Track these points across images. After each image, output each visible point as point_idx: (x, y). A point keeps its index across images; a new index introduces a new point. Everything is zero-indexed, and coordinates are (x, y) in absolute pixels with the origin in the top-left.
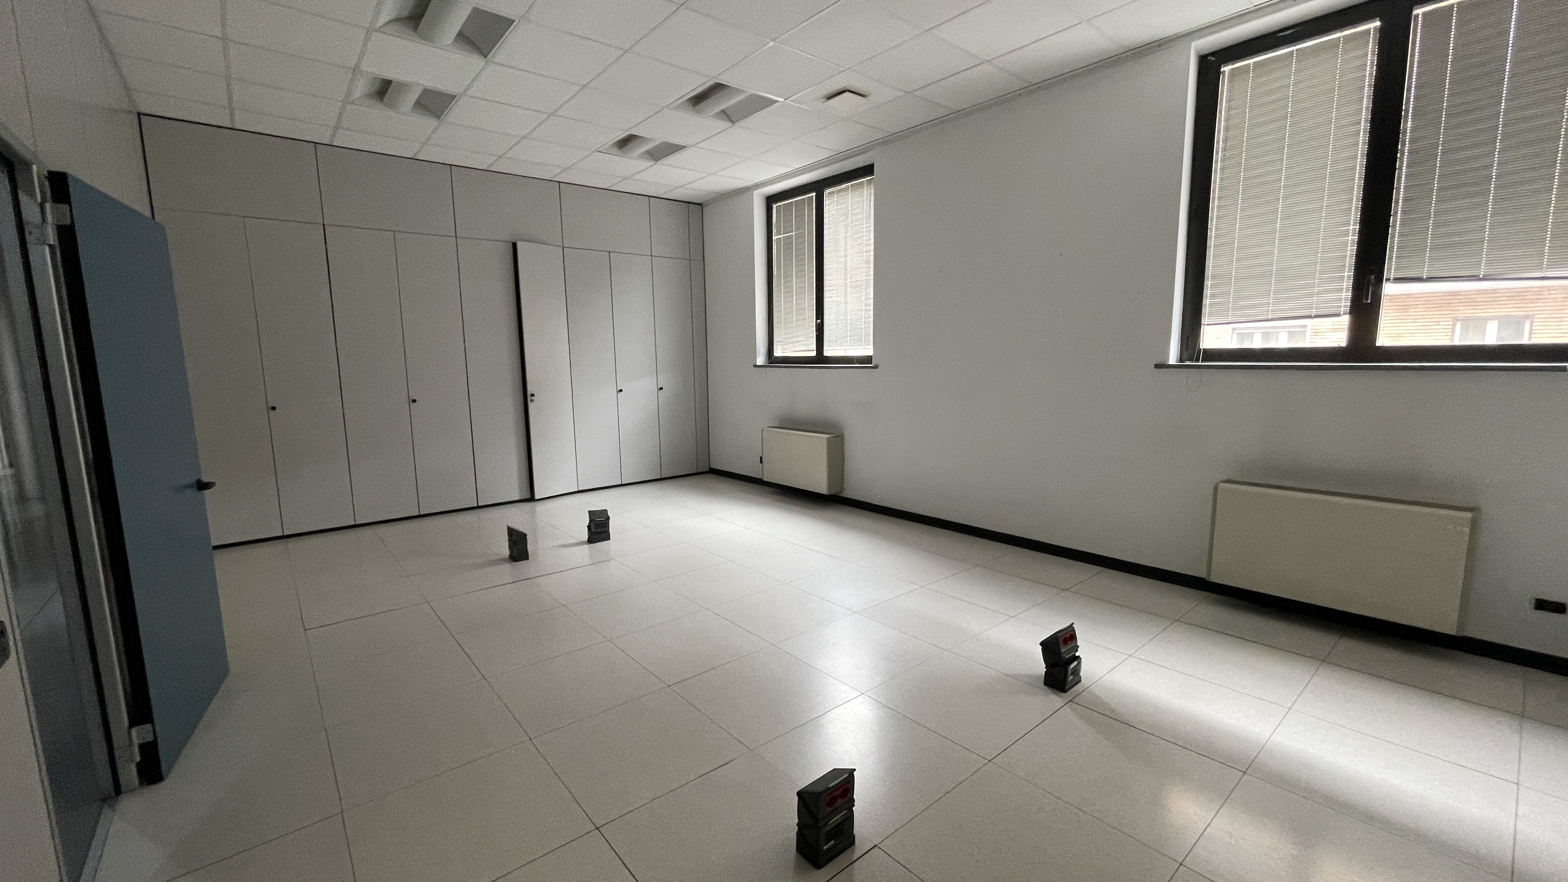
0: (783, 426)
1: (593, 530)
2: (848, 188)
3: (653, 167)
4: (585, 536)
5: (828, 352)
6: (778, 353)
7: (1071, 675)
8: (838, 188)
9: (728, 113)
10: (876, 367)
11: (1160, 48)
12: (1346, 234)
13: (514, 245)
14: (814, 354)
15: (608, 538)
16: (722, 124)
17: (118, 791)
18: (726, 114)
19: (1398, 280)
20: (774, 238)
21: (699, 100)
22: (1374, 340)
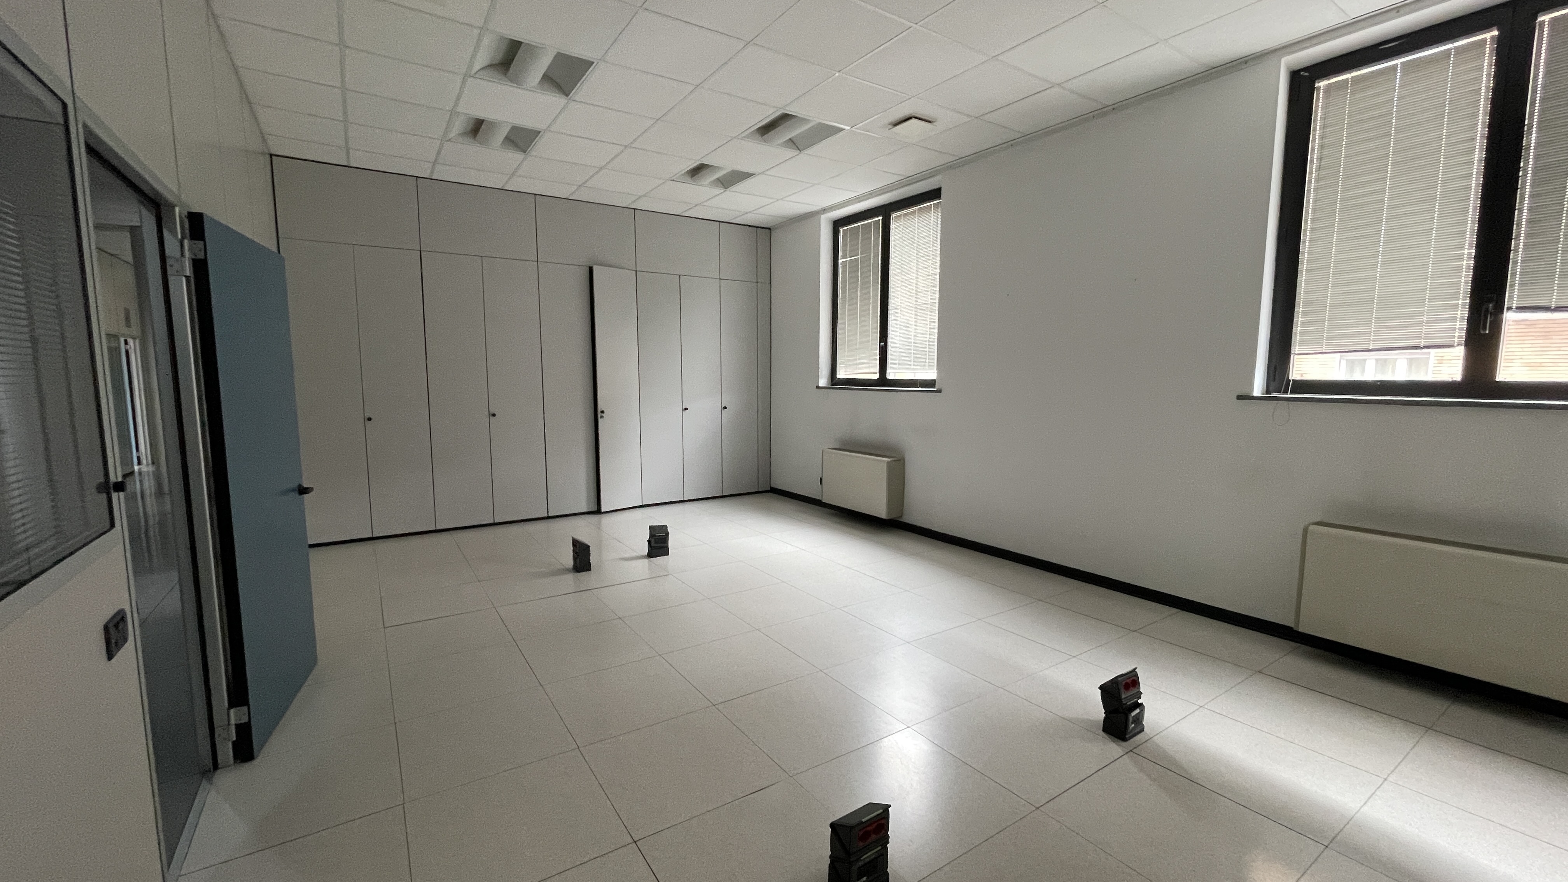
0: (843, 448)
1: (653, 544)
2: (915, 212)
3: (723, 195)
4: (645, 551)
5: (891, 375)
6: (841, 374)
7: (1132, 723)
8: (905, 212)
9: (795, 141)
10: (939, 391)
11: (1246, 66)
12: (1460, 258)
13: (591, 270)
14: (877, 376)
15: (666, 553)
16: (790, 153)
17: (216, 766)
18: (792, 142)
19: (1521, 309)
20: (840, 261)
21: (767, 129)
22: (1494, 375)
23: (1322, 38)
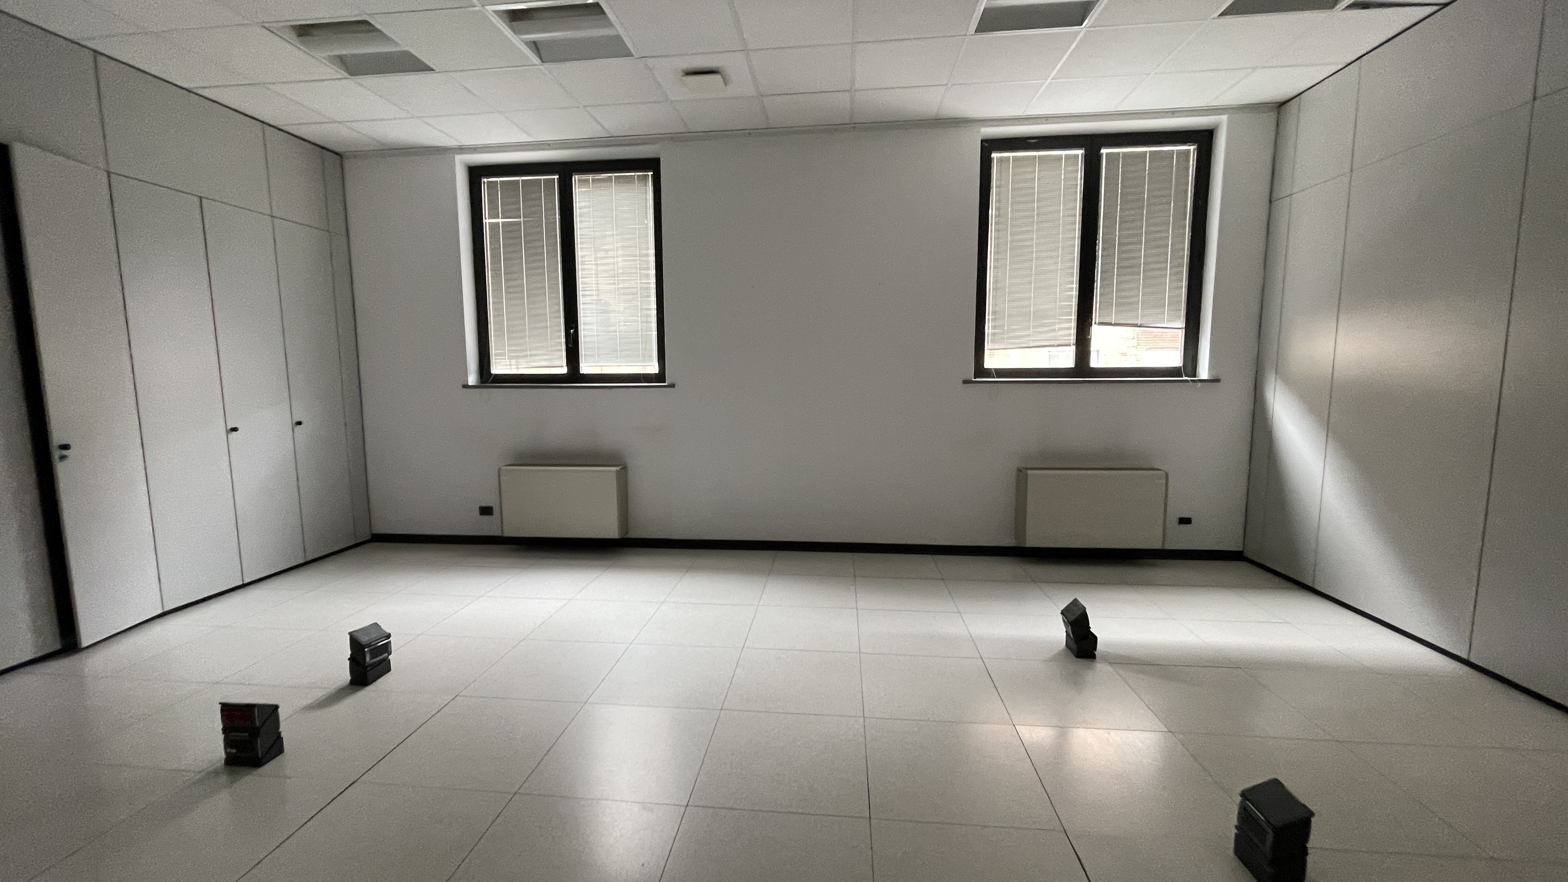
1: (367, 662)
2: (609, 179)
5: (585, 368)
6: (497, 368)
9: (540, 46)
10: (672, 386)
13: (4, 151)
14: (564, 370)
15: (387, 669)
19: (1101, 324)
20: (487, 221)
22: (1088, 362)
23: (1007, 122)
